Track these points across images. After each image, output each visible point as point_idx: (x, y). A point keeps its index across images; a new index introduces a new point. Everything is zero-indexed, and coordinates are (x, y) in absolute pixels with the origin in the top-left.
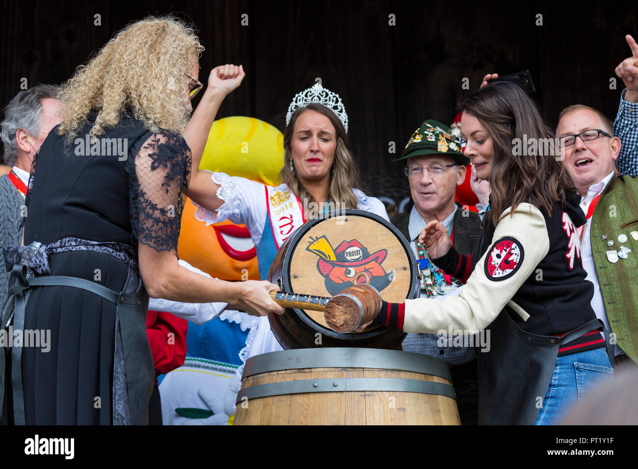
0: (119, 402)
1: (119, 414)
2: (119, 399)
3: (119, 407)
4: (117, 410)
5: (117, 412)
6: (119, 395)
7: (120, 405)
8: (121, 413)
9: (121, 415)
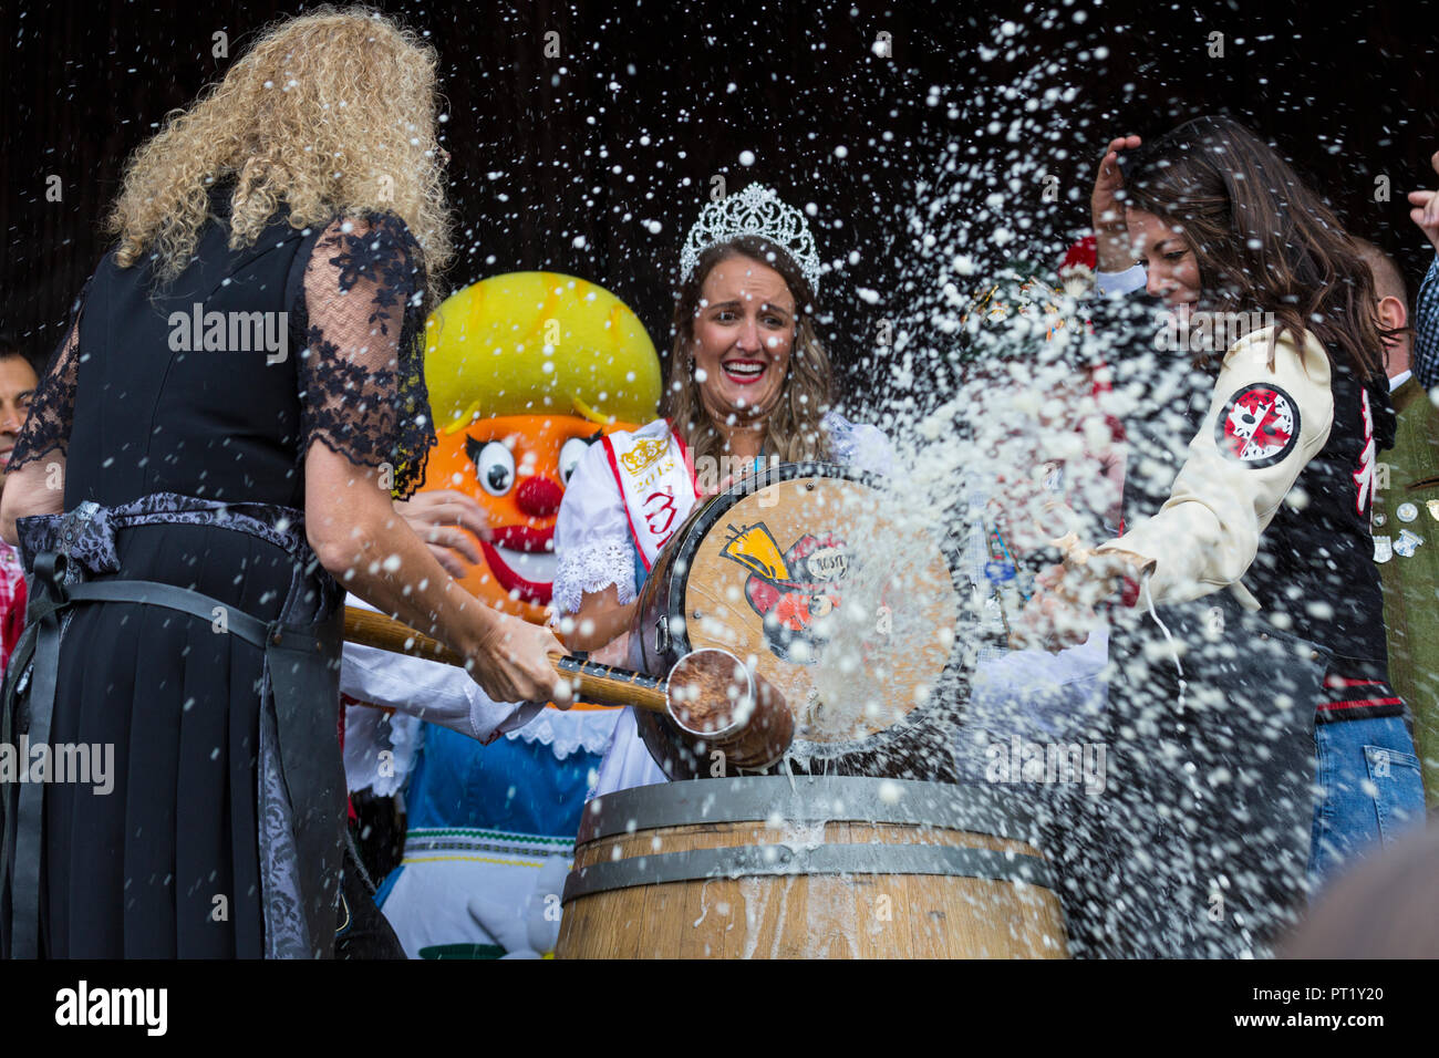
0: (278, 866)
1: (278, 893)
2: (278, 859)
3: (276, 876)
4: (274, 885)
5: (274, 889)
6: (277, 850)
7: (279, 873)
8: (284, 891)
9: (284, 895)
